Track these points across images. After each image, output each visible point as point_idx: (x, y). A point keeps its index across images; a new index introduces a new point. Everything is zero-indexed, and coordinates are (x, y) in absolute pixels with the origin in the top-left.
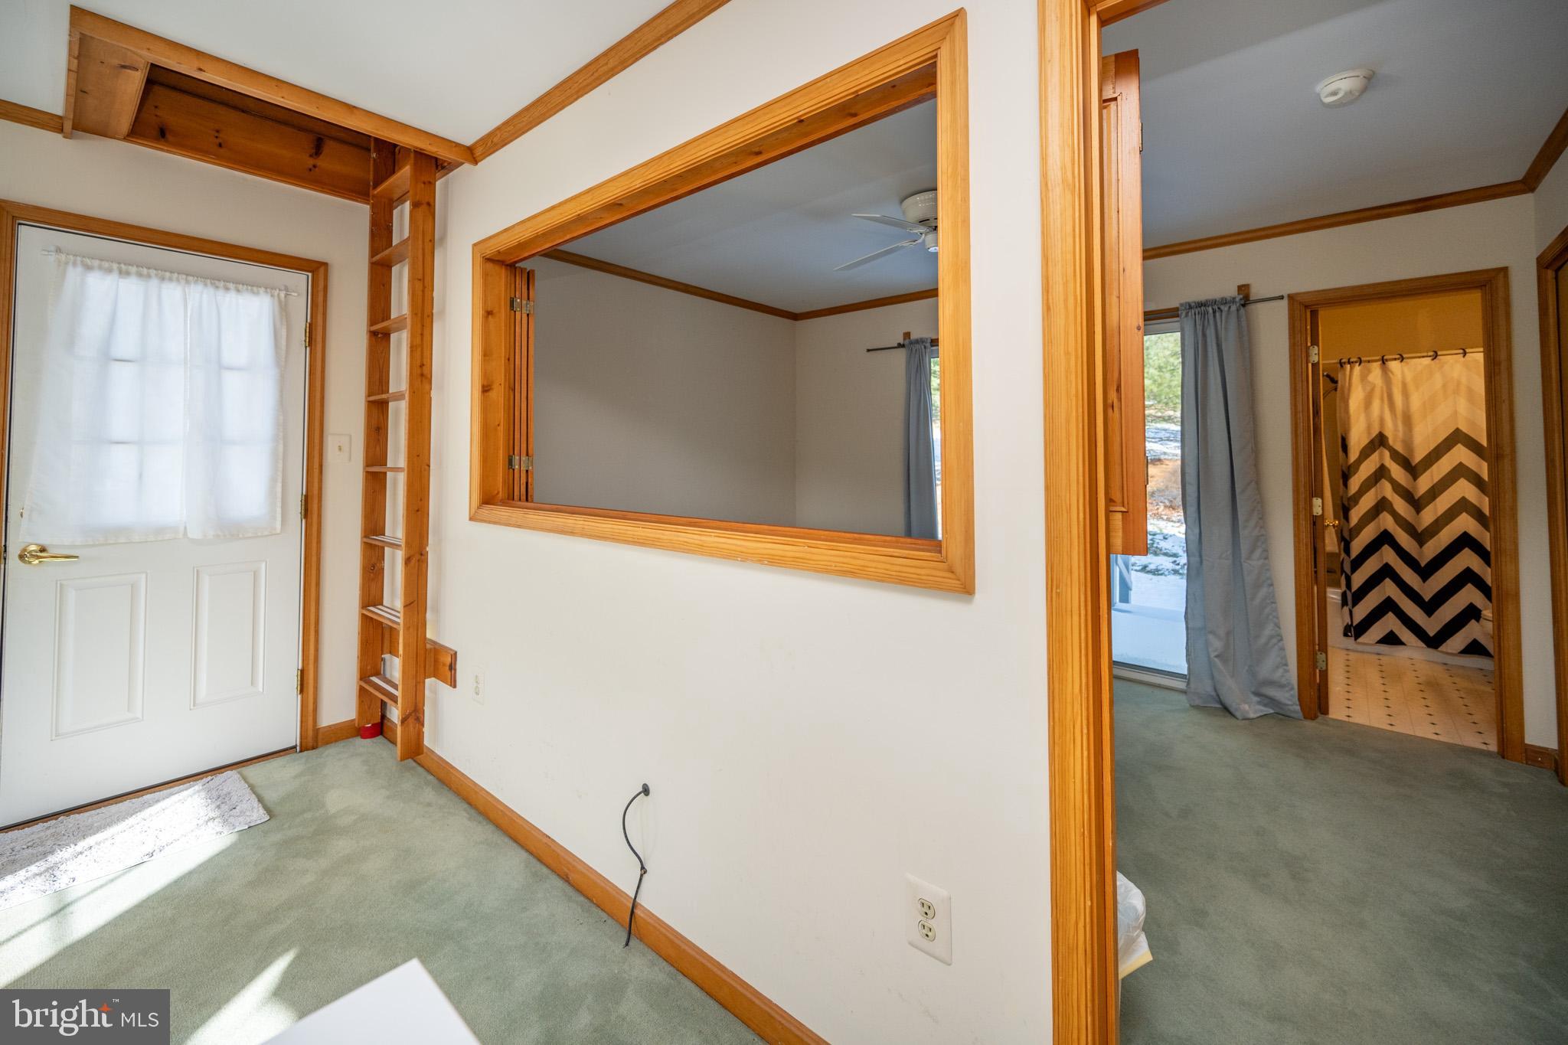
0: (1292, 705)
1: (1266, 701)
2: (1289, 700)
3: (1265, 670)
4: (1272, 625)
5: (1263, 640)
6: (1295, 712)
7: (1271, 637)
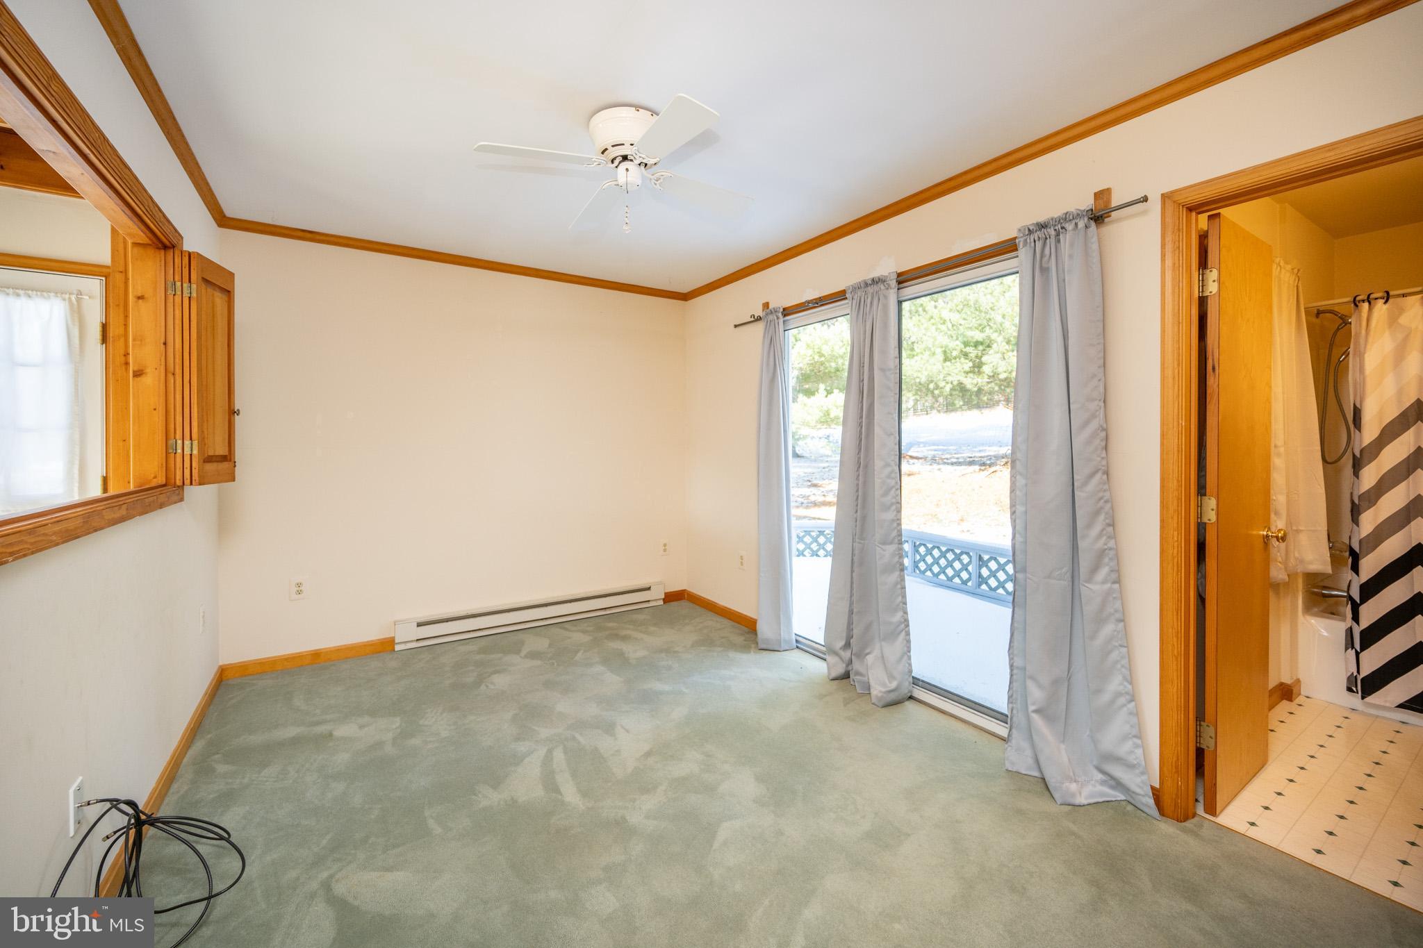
0: (1143, 796)
1: (1112, 783)
2: (1140, 787)
3: (1110, 739)
4: (1120, 677)
5: (1106, 697)
6: (1146, 805)
7: (1118, 695)
